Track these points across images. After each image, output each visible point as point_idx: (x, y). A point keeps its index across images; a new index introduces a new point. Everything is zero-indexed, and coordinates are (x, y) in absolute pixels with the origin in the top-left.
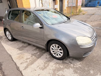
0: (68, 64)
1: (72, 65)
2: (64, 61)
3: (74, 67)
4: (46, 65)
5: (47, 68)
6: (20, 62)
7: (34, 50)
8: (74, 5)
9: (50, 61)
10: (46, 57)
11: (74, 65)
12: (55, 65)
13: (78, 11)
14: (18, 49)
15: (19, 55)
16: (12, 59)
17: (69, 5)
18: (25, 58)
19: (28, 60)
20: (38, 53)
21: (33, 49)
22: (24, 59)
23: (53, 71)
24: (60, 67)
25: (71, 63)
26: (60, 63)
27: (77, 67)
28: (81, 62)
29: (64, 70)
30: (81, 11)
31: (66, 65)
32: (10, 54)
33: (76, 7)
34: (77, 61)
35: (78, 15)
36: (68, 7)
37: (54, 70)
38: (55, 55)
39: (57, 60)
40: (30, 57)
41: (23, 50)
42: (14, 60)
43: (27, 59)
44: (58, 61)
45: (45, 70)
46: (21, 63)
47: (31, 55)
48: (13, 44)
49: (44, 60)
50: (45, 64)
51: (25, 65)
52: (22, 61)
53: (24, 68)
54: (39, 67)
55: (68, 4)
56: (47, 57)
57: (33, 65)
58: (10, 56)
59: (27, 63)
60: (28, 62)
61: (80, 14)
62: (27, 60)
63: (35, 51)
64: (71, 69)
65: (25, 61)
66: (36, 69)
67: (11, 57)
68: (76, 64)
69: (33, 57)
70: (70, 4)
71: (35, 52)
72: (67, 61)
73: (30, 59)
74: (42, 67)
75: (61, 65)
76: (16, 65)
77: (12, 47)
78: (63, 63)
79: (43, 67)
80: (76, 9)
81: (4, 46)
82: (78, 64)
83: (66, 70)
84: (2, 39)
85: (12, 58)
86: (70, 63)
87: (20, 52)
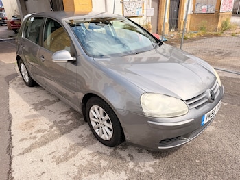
0: (123, 159)
1: (131, 164)
2: (117, 150)
3: (132, 170)
4: (72, 152)
5: (71, 160)
6: (21, 137)
7: (63, 113)
8: (212, 10)
9: (84, 145)
10: (81, 133)
11: (136, 165)
12: (89, 158)
13: (219, 25)
14: (33, 105)
15: (27, 120)
16: (10, 127)
17: (198, 11)
18: (37, 128)
19: (40, 135)
20: (69, 120)
21: (64, 111)
22: (33, 132)
23: (77, 171)
24: (100, 163)
25: (132, 159)
26: (104, 154)
27: (142, 171)
28: (158, 161)
29: (105, 173)
30: (230, 27)
31: (116, 161)
32: (12, 114)
33: (217, 15)
34: (150, 155)
35: (217, 35)
36: (194, 14)
37: (82, 169)
38: (98, 133)
39: (102, 145)
40: (47, 127)
41: (42, 110)
42: (12, 128)
43: (39, 131)
44: (104, 147)
45: (62, 165)
46: (22, 140)
47: (51, 123)
48: (30, 93)
49: (74, 141)
50: (70, 150)
51: (27, 144)
52: (26, 134)
53: (21, 151)
54: (52, 155)
55: (194, 6)
56: (83, 134)
57: (43, 147)
58: (10, 119)
59: (33, 141)
60: (37, 139)
61: (226, 33)
62: (38, 134)
63: (65, 115)
64: (123, 173)
65: (34, 135)
66: (43, 159)
67: (11, 121)
68: (141, 164)
69: (54, 128)
70: (199, 6)
71: (64, 118)
72: (124, 153)
73: (46, 133)
74: (59, 157)
75: (105, 160)
76: (11, 141)
77: (24, 100)
78: (112, 154)
79: (62, 157)
80: (215, 20)
81: (10, 95)
82: (147, 164)
83: (110, 173)
84: (15, 80)
85: (10, 124)
86: (128, 159)
87: (35, 112)
